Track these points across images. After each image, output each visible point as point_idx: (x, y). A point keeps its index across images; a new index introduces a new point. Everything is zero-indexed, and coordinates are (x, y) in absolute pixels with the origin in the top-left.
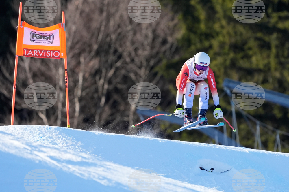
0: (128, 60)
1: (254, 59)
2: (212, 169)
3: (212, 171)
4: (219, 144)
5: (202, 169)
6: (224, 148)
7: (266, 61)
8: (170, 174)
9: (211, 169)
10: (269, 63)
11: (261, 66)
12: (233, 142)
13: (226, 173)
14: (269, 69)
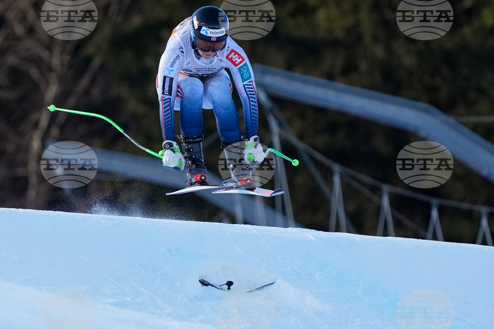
0: (19, 30)
1: (321, 16)
2: (230, 284)
3: (229, 289)
4: (245, 223)
5: (204, 283)
6: (255, 231)
7: (350, 20)
8: (128, 299)
9: (227, 284)
10: (357, 24)
11: (339, 34)
12: (279, 217)
13: (263, 292)
14: (359, 39)
